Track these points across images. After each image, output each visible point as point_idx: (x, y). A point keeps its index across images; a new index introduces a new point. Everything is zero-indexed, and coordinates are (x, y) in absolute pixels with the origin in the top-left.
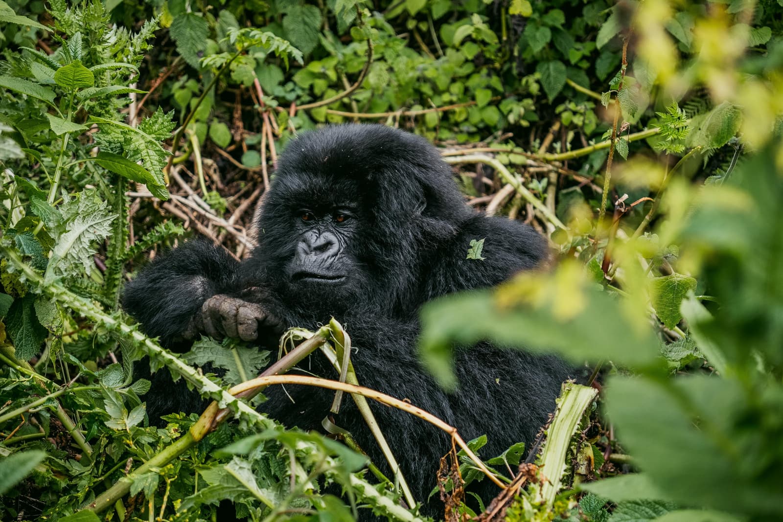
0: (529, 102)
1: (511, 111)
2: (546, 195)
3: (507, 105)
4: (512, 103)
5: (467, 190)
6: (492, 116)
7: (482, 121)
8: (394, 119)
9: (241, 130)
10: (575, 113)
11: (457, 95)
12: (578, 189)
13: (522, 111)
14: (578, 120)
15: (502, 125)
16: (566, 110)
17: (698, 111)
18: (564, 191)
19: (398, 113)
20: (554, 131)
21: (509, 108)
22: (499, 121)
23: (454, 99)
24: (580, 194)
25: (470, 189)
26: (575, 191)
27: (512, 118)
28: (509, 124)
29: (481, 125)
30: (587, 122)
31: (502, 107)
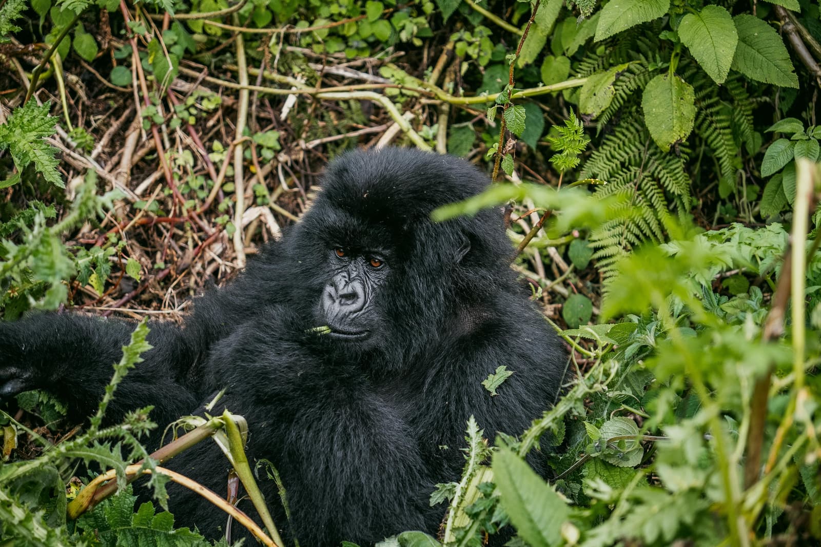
0: (422, 20)
1: (403, 28)
2: (435, 142)
3: (400, 20)
4: (405, 18)
5: (355, 117)
6: (383, 30)
7: (373, 35)
8: (278, 37)
9: (109, 37)
10: (470, 44)
11: (346, 7)
12: (469, 124)
13: (415, 29)
14: (473, 52)
15: (393, 41)
16: (460, 40)
17: (595, 70)
18: (456, 126)
19: (282, 30)
20: (448, 51)
21: (401, 24)
22: (390, 37)
23: (344, 11)
24: (472, 131)
25: (358, 115)
26: (466, 127)
27: (404, 36)
28: (401, 41)
29: (371, 40)
30: (482, 54)
31: (393, 20)
